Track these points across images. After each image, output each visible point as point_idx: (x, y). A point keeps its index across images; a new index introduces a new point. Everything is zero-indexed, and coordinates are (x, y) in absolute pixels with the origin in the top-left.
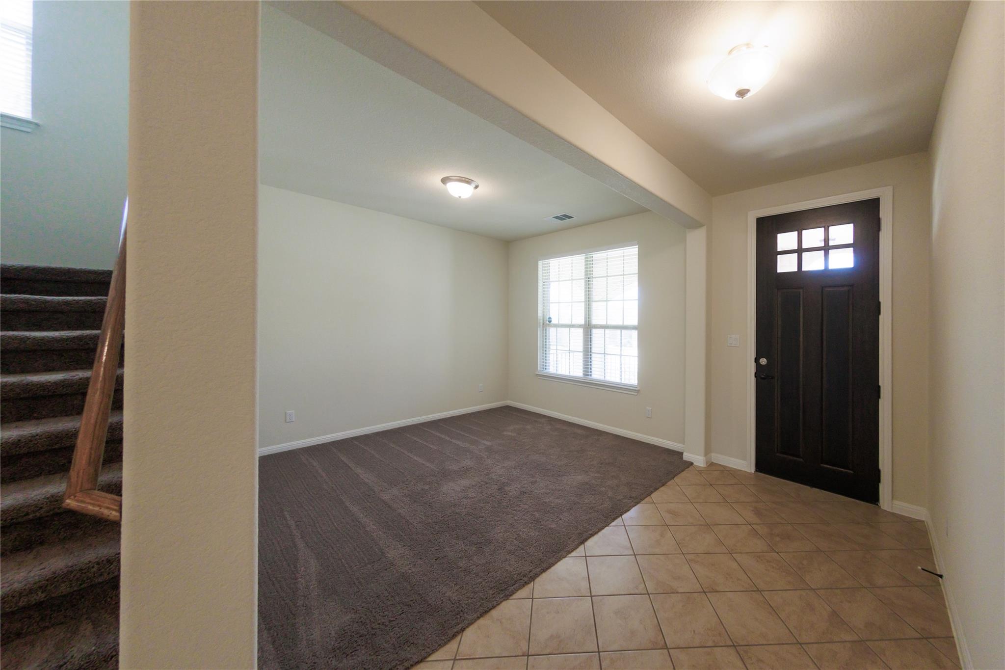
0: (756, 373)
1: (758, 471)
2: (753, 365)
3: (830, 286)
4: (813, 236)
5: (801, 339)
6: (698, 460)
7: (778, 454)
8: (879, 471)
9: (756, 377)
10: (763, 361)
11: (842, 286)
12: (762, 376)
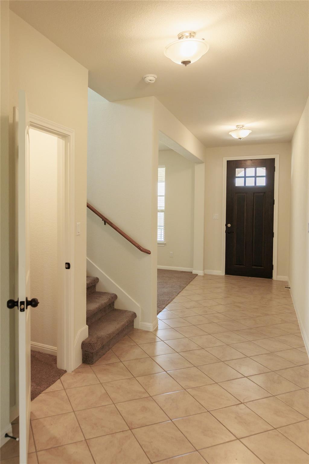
0: (226, 231)
1: (227, 274)
2: (225, 227)
3: (256, 193)
4: (250, 171)
5: (245, 215)
6: (200, 273)
7: (235, 266)
8: (273, 266)
9: (226, 232)
10: (229, 225)
11: (261, 193)
12: (229, 232)
